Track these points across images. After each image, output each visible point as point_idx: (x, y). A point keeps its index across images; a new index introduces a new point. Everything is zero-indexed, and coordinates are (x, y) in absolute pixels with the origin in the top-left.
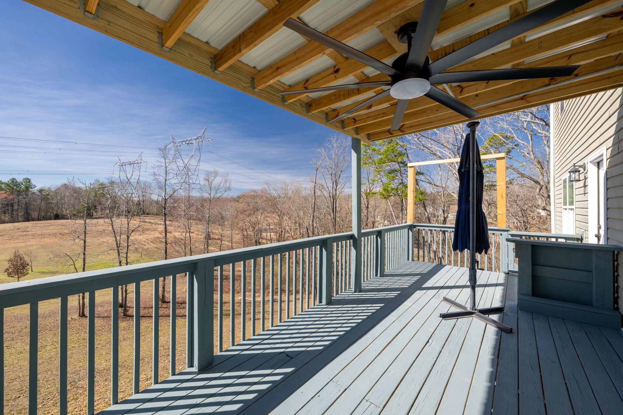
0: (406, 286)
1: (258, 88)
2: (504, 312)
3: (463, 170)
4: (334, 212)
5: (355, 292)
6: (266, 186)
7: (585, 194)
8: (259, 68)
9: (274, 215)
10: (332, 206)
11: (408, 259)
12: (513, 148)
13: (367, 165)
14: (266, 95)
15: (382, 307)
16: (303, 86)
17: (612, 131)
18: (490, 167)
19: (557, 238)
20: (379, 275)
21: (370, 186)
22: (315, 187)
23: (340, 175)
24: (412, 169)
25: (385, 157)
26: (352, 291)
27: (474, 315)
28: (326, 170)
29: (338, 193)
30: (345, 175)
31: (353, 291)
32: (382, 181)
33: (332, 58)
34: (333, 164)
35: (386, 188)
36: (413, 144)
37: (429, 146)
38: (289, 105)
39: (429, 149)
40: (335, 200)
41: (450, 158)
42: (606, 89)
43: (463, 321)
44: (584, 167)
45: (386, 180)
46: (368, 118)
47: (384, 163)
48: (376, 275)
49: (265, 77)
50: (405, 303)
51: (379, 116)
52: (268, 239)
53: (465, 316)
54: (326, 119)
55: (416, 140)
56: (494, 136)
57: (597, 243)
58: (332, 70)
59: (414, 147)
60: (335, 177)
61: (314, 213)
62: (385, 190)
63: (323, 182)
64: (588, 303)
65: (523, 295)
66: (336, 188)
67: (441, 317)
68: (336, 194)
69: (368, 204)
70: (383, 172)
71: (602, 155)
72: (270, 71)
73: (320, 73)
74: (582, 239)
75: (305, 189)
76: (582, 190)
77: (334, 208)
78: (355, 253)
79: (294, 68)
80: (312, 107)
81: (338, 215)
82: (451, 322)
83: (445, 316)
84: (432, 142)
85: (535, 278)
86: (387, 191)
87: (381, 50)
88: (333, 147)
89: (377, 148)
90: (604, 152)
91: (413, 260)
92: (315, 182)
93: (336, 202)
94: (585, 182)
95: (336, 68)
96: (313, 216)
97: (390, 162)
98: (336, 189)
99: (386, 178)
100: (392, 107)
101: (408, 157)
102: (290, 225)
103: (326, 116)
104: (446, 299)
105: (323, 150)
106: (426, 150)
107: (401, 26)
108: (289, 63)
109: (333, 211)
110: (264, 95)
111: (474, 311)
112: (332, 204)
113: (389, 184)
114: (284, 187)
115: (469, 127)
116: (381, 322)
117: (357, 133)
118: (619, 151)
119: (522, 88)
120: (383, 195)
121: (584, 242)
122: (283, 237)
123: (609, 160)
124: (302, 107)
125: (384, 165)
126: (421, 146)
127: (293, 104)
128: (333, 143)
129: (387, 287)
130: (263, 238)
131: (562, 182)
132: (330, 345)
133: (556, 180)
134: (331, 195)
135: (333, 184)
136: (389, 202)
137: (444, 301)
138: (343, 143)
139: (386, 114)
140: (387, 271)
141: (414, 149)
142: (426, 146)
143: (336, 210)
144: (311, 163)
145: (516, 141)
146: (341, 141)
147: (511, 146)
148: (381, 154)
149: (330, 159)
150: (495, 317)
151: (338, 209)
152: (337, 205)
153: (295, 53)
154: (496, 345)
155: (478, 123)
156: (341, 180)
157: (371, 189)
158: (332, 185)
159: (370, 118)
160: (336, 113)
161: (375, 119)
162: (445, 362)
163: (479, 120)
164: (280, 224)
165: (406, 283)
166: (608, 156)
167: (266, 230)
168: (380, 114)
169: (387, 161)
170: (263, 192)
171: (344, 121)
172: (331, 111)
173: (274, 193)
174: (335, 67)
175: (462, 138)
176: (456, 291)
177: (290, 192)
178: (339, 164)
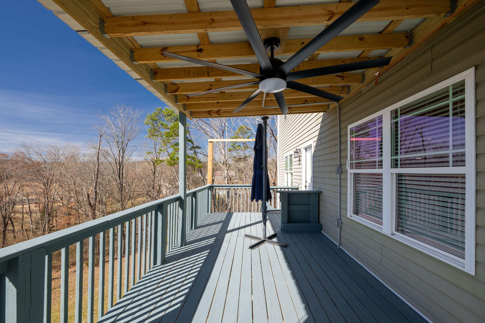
0: (216, 232)
1: (110, 35)
2: (277, 236)
3: (257, 148)
4: (121, 178)
5: (181, 246)
6: (23, 150)
7: (299, 164)
8: (114, 11)
9: (37, 184)
10: (118, 172)
11: (208, 212)
12: (251, 136)
13: (155, 137)
14: (116, 46)
15: (209, 253)
16: (160, 51)
17: (317, 133)
18: (239, 146)
19: (281, 189)
20: (193, 228)
21: (157, 155)
22: (98, 153)
23: (127, 144)
24: (211, 144)
25: (173, 132)
26: (178, 246)
27: (265, 242)
28: (112, 138)
29: (124, 161)
30: (133, 144)
31: (180, 246)
32: (167, 152)
33: (199, 37)
34: (120, 133)
35: (173, 157)
36: (193, 124)
37: (204, 127)
38: (136, 65)
39: (204, 130)
40: (121, 167)
41: (217, 138)
42: (313, 112)
43: (262, 247)
44: (300, 150)
45: (172, 150)
46: (200, 98)
47: (171, 137)
48: (191, 228)
49: (122, 25)
50: (223, 245)
51: (210, 98)
52: (25, 211)
53: (262, 244)
54: (165, 90)
55: (195, 122)
56: (242, 127)
57: (305, 190)
58: (195, 48)
59: (194, 127)
60: (122, 144)
61: (97, 180)
62: (172, 159)
63: (108, 149)
64: (308, 222)
65: (284, 223)
66: (123, 155)
67: (250, 248)
68: (123, 161)
69: (155, 170)
70: (170, 144)
71: (311, 144)
72: (133, 22)
73: (181, 46)
74: (298, 189)
75: (84, 155)
76: (298, 163)
77: (121, 174)
78: (182, 212)
79: (169, 31)
80: (157, 75)
81: (124, 180)
82: (256, 250)
83: (252, 247)
84: (206, 125)
85: (289, 212)
86: (174, 160)
87: (242, 48)
88: (120, 116)
89: (164, 123)
90: (312, 143)
91: (211, 212)
92: (98, 148)
93: (123, 168)
94: (300, 158)
95: (199, 48)
96: (96, 183)
97: (176, 136)
98: (123, 157)
99: (173, 149)
100: (221, 94)
101: (189, 134)
102: (61, 193)
103: (165, 88)
104: (246, 236)
105: (108, 118)
106: (202, 131)
107: (270, 37)
108: (161, 23)
109: (119, 177)
110: (113, 45)
111: (265, 239)
112: (118, 170)
113: (175, 154)
114: (53, 152)
115: (263, 120)
116: (215, 264)
117: (185, 109)
118: (321, 143)
119: (293, 102)
120: (170, 163)
121: (299, 190)
122: (50, 208)
123: (314, 148)
124: (148, 72)
125: (171, 138)
126: (198, 127)
127: (140, 66)
128: (120, 112)
129: (204, 236)
130: (15, 212)
131: (284, 157)
132: (186, 299)
133: (280, 157)
134: (118, 162)
135: (120, 151)
136: (174, 169)
137: (246, 237)
138: (130, 114)
139: (215, 98)
140: (199, 224)
141: (193, 128)
142: (202, 127)
143: (122, 176)
144: (94, 128)
145: (252, 132)
146: (129, 112)
147: (250, 134)
148: (168, 129)
149: (117, 127)
150: (275, 240)
151: (124, 175)
152: (124, 171)
153: (171, 16)
154: (284, 256)
155: (268, 118)
156: (128, 148)
157: (158, 158)
158: (118, 152)
159: (202, 99)
160: (176, 87)
161: (207, 101)
162: (268, 277)
163: (268, 116)
164: (46, 194)
165: (216, 229)
166: (315, 146)
167: (22, 202)
168: (211, 98)
169: (173, 135)
170: (19, 156)
171: (178, 96)
172: (170, 84)
173: (36, 158)
174: (198, 46)
175: (225, 125)
176: (248, 229)
177: (62, 158)
178: (126, 134)
